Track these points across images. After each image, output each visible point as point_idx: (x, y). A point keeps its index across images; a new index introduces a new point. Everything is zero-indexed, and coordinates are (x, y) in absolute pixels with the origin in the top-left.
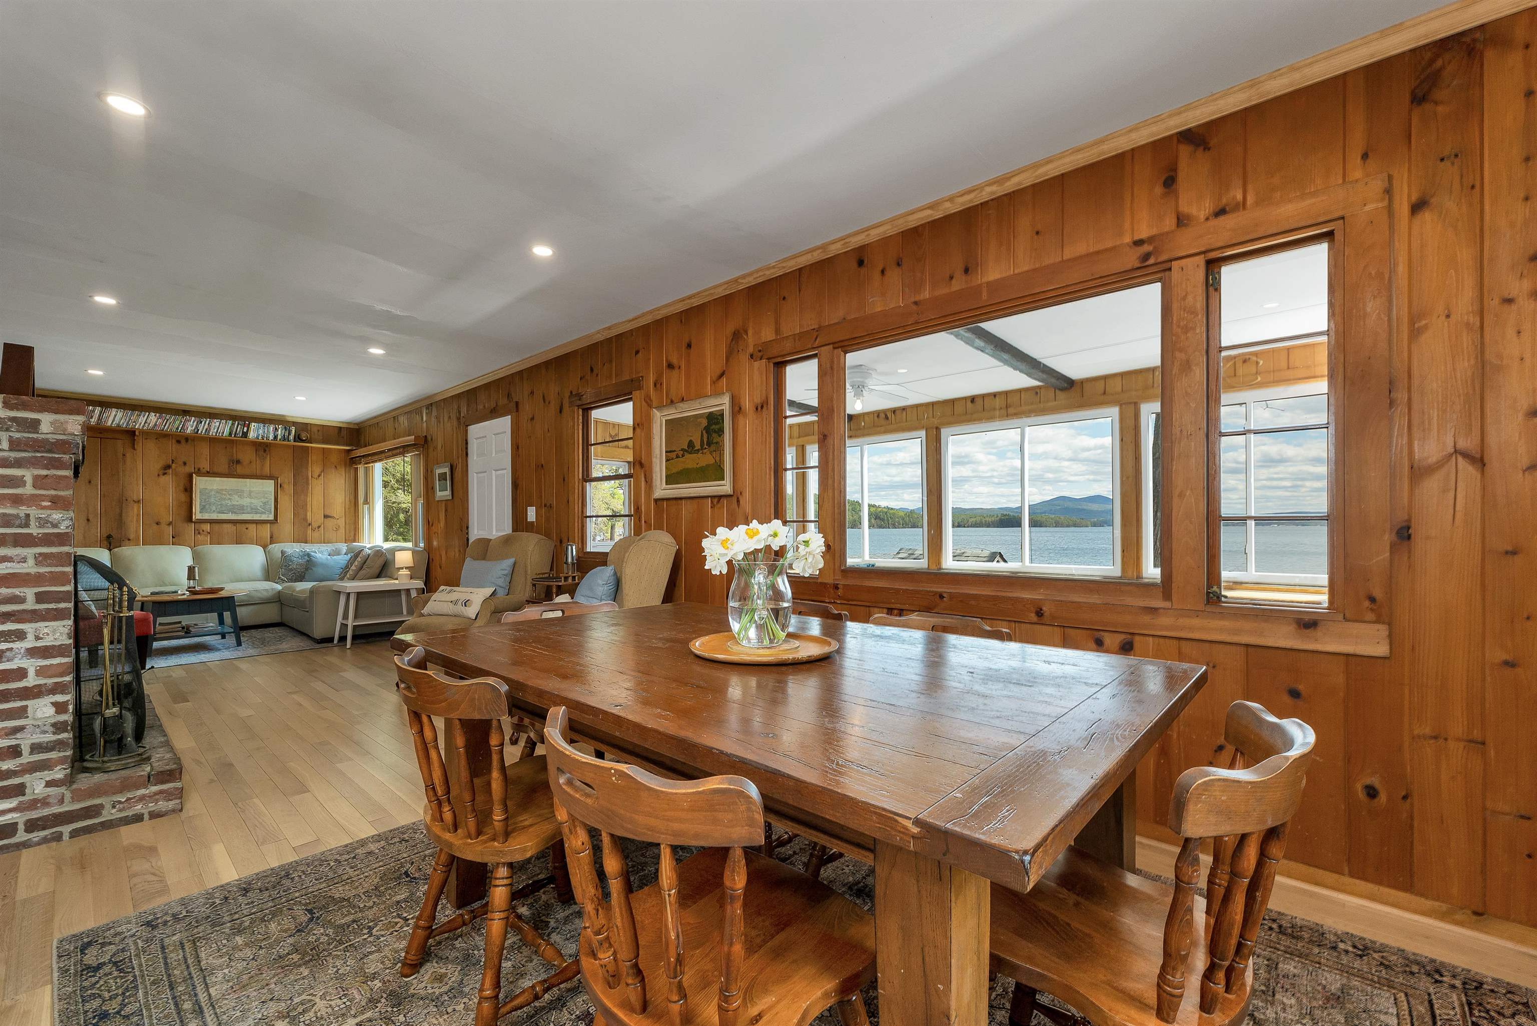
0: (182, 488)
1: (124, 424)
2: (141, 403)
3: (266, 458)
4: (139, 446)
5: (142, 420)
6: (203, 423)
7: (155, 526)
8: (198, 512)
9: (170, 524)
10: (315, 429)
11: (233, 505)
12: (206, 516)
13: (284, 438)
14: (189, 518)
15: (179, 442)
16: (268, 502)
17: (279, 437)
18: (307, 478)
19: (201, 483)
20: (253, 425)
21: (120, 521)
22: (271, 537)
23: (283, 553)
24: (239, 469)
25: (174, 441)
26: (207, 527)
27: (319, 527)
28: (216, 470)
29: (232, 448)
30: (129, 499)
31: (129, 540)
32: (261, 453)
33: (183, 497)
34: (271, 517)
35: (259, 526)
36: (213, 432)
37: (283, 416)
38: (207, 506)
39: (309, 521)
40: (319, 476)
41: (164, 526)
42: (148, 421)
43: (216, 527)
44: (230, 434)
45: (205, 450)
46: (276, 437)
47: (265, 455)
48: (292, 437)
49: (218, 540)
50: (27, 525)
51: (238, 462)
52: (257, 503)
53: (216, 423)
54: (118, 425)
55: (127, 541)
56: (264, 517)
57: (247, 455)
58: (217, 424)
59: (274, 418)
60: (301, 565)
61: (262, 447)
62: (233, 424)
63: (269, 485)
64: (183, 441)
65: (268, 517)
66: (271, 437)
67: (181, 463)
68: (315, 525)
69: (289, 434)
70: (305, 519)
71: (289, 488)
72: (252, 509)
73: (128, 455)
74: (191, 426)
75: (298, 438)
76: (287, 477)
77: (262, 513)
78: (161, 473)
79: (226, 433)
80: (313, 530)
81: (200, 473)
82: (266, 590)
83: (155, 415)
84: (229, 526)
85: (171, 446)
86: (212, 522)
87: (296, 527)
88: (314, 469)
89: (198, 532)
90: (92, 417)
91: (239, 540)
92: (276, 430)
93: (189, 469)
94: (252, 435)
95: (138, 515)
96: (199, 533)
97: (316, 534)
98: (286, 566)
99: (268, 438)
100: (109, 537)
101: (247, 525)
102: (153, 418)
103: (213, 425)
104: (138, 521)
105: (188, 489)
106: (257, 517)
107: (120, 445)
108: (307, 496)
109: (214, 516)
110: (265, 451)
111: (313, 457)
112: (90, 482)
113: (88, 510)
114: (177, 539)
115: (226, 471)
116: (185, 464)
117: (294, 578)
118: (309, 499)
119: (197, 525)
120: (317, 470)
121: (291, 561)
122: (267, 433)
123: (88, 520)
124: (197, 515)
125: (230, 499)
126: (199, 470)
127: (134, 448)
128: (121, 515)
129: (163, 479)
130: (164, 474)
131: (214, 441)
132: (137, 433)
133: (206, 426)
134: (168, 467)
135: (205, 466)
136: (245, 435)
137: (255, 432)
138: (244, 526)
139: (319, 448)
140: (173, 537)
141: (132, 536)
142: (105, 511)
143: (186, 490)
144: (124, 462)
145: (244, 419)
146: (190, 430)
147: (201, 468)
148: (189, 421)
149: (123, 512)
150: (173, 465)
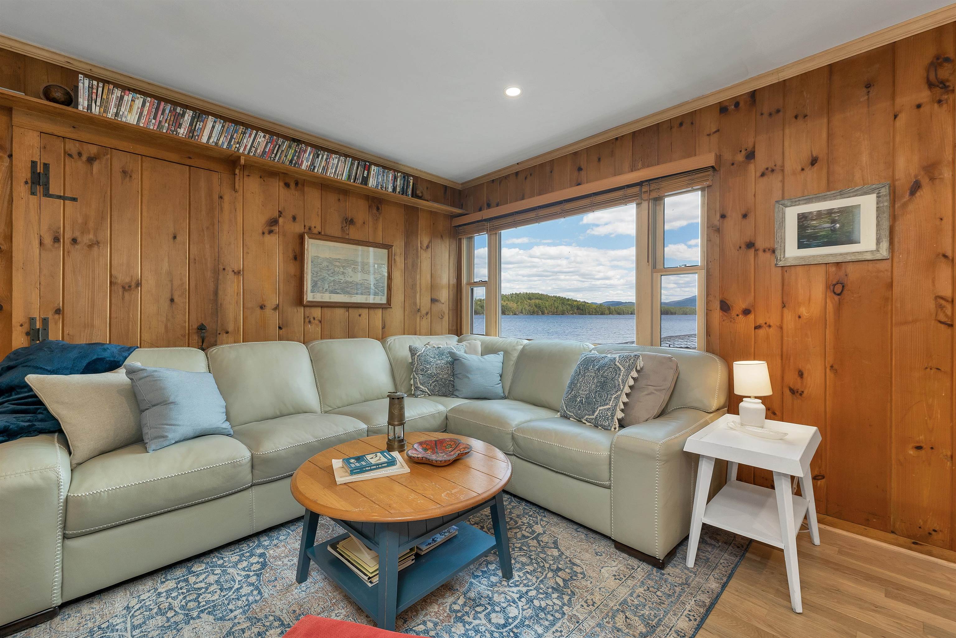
0: (291, 255)
1: (222, 144)
3: (379, 218)
4: (241, 185)
5: (247, 141)
6: (320, 156)
7: (258, 310)
8: (309, 292)
9: (276, 308)
11: (346, 282)
12: (319, 297)
13: (401, 193)
14: (299, 300)
15: (287, 185)
16: (381, 279)
17: (398, 189)
18: (417, 250)
19: (313, 250)
20: (374, 170)
21: (215, 302)
22: (386, 329)
23: (413, 351)
24: (353, 233)
25: (282, 182)
26: (318, 313)
27: (427, 314)
28: (327, 231)
29: (349, 199)
30: (228, 268)
31: (227, 333)
32: (378, 209)
33: (292, 269)
34: (384, 301)
35: (372, 311)
36: (329, 175)
38: (319, 283)
39: (418, 306)
40: (427, 248)
41: (268, 311)
42: (255, 144)
43: (327, 311)
44: (348, 180)
45: (322, 200)
46: (394, 189)
47: (380, 213)
48: (409, 192)
49: (328, 332)
51: (351, 221)
52: (370, 281)
53: (334, 160)
54: (216, 146)
55: (225, 335)
56: (371, 300)
57: (362, 212)
58: (335, 163)
59: (387, 163)
61: (379, 201)
62: (352, 165)
63: (383, 257)
64: (292, 185)
65: (381, 299)
66: (389, 190)
67: (290, 217)
68: (423, 311)
69: (407, 187)
70: (415, 304)
71: (402, 261)
72: (365, 288)
73: (226, 198)
74: (306, 161)
75: (414, 193)
76: (399, 247)
77: (376, 294)
78: (266, 232)
79: (344, 178)
80: (421, 317)
82: (433, 416)
83: (264, 137)
84: (342, 312)
85: (280, 189)
86: (323, 306)
88: (423, 238)
89: (308, 320)
90: (180, 126)
91: (351, 332)
92: (395, 180)
93: (298, 228)
94: (372, 182)
95: (237, 294)
96: (310, 322)
97: (424, 323)
98: (422, 370)
99: (385, 191)
100: (201, 328)
101: (361, 311)
102: (261, 140)
103: (330, 164)
104: (237, 302)
105: (299, 257)
107: (217, 179)
108: (416, 272)
109: (327, 297)
110: (381, 207)
111: (423, 223)
112: (175, 237)
113: (172, 284)
114: (282, 330)
115: (338, 233)
116: (294, 219)
118: (418, 277)
119: (307, 309)
120: (426, 239)
121: (429, 363)
122: (387, 181)
123: (172, 300)
124: (309, 296)
125: (343, 273)
126: (310, 229)
127: (234, 188)
128: (216, 293)
129: (268, 240)
130: (271, 232)
132: (240, 162)
133: (323, 163)
134: (275, 222)
135: (316, 223)
136: (365, 180)
137: (375, 179)
138: (355, 312)
140: (278, 326)
141: (231, 328)
142: (196, 286)
143: (295, 258)
144: (222, 209)
145: (363, 157)
146: (304, 167)
147: (313, 226)
148: (305, 151)
149: (220, 287)
150: (281, 220)
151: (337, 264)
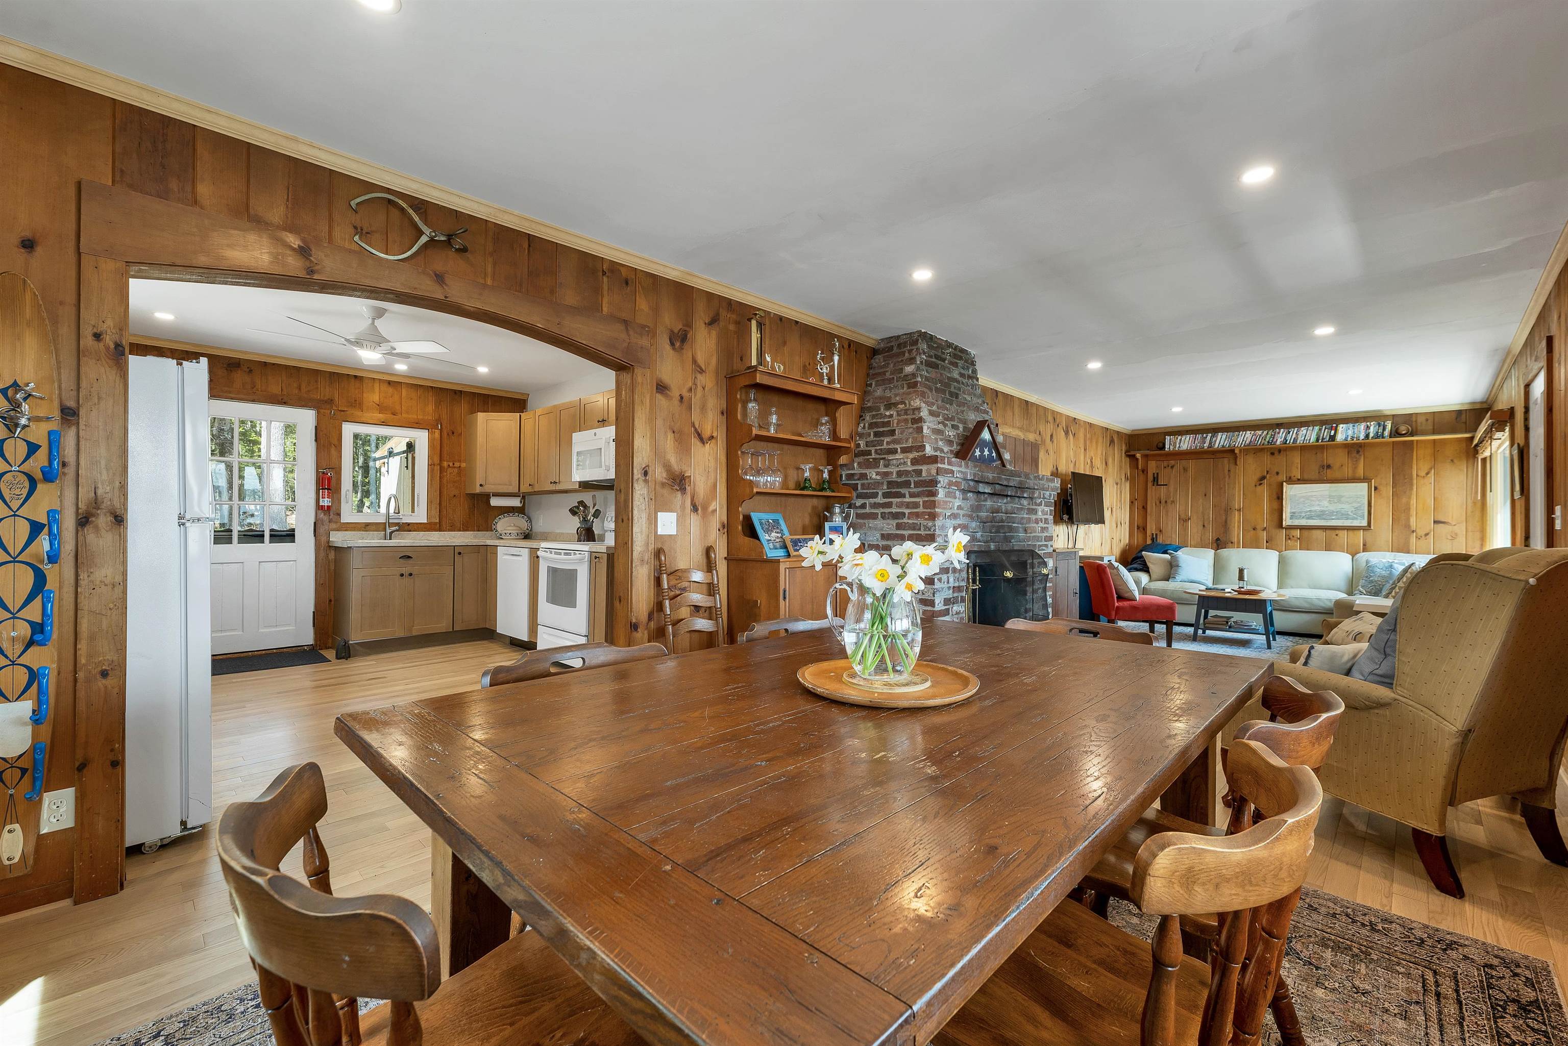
0: (1275, 497)
1: (1227, 444)
2: (1242, 424)
3: (1360, 459)
4: (1240, 461)
5: (1240, 438)
6: (1291, 431)
7: (1252, 532)
8: (1288, 519)
9: (1265, 529)
10: (1421, 420)
11: (1322, 511)
12: (1297, 522)
13: (1377, 436)
14: (1280, 525)
15: (1272, 454)
16: (1360, 506)
17: (1371, 435)
18: (1411, 479)
19: (1290, 491)
20: (1341, 427)
21: (1225, 526)
22: (1364, 545)
23: (1367, 562)
24: (1330, 474)
25: (1269, 453)
26: (1297, 533)
27: (1427, 535)
28: (1306, 477)
29: (1323, 453)
30: (1233, 508)
31: (1231, 542)
32: (1354, 454)
33: (1275, 505)
34: (1364, 523)
35: (1351, 533)
36: (1300, 440)
37: (1379, 411)
38: (1296, 513)
39: (1413, 528)
40: (1427, 474)
41: (1260, 532)
42: (1245, 439)
43: (1306, 533)
44: (1317, 440)
45: (1296, 459)
46: (1367, 436)
47: (1357, 456)
48: (1386, 433)
49: (1306, 545)
50: (920, 529)
51: (1329, 467)
52: (1346, 508)
53: (1303, 430)
54: (1223, 446)
55: (1230, 544)
56: (1356, 523)
57: (1339, 459)
58: (1305, 431)
59: (1368, 415)
60: (1383, 577)
61: (1355, 448)
62: (1320, 430)
63: (1361, 489)
64: (1276, 453)
65: (1360, 523)
66: (1362, 437)
67: (1273, 473)
68: (1421, 532)
69: (1384, 429)
70: (1408, 526)
71: (1388, 491)
72: (1343, 514)
73: (1233, 471)
74: (1280, 437)
75: (1395, 433)
76: (1386, 479)
77: (1354, 519)
78: (1258, 484)
79: (1313, 439)
80: (1418, 538)
81: (1290, 481)
84: (1318, 532)
85: (1266, 458)
86: (1302, 528)
87: (1395, 534)
88: (1419, 466)
89: (1288, 538)
91: (1328, 547)
92: (1368, 427)
93: (1281, 478)
94: (1340, 437)
95: (1239, 522)
96: (1290, 538)
97: (1422, 543)
98: (1369, 578)
99: (1358, 439)
100: (1218, 539)
101: (1337, 532)
102: (1249, 434)
103: (1301, 433)
104: (1239, 527)
105: (1280, 498)
106: (1348, 523)
107: (1226, 462)
108: (1410, 498)
109: (1304, 523)
110: (1358, 452)
111: (1419, 452)
114: (1270, 544)
115: (1317, 477)
116: (1277, 473)
117: (1373, 591)
118: (1413, 502)
119: (1287, 531)
120: (1424, 467)
121: (1373, 573)
122: (1359, 431)
124: (1288, 522)
125: (1319, 505)
126: (1290, 478)
127: (1236, 464)
128: (1226, 522)
129: (1259, 488)
130: (1261, 484)
131: (1305, 448)
132: (1237, 451)
133: (1294, 436)
134: (1263, 478)
135: (1296, 474)
136: (1333, 438)
137: (1343, 433)
138: (1333, 533)
139: (1428, 441)
140: (1267, 542)
141: (1234, 540)
142: (1216, 518)
144: (1230, 477)
145: (1330, 422)
146: (1278, 443)
147: (1292, 475)
148: (1279, 433)
149: (1228, 519)
150: (1268, 476)
151: (1313, 499)
